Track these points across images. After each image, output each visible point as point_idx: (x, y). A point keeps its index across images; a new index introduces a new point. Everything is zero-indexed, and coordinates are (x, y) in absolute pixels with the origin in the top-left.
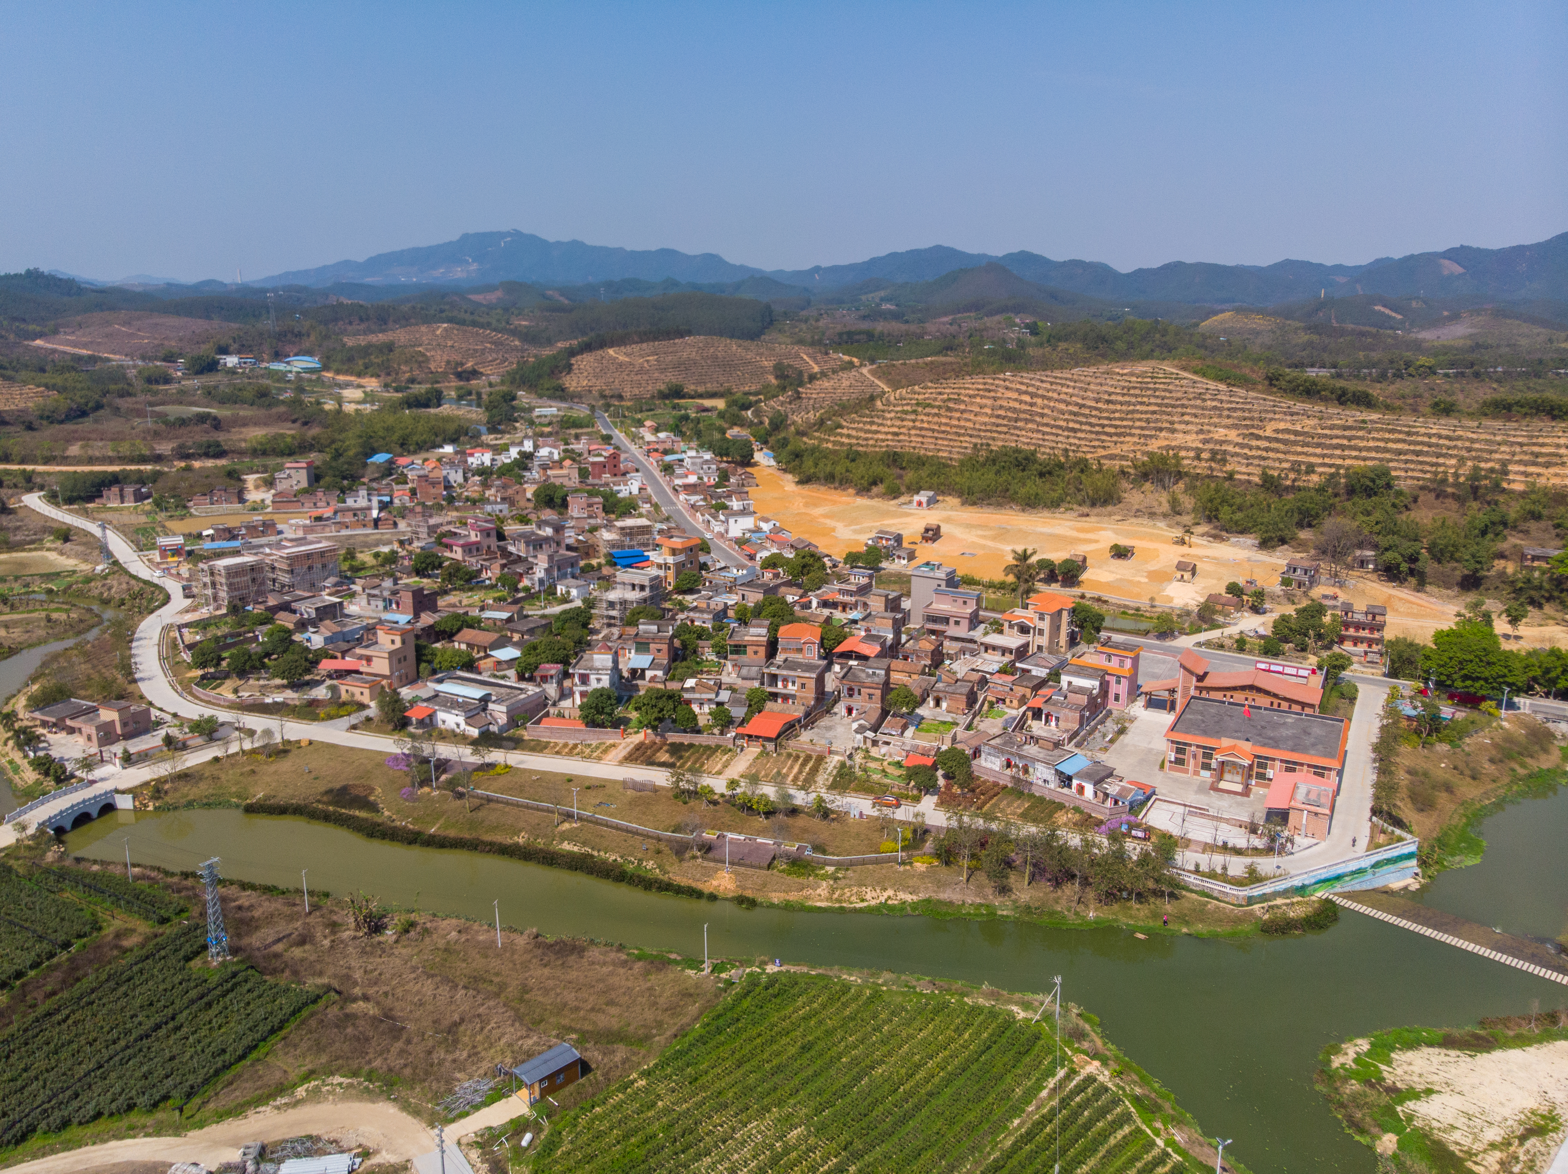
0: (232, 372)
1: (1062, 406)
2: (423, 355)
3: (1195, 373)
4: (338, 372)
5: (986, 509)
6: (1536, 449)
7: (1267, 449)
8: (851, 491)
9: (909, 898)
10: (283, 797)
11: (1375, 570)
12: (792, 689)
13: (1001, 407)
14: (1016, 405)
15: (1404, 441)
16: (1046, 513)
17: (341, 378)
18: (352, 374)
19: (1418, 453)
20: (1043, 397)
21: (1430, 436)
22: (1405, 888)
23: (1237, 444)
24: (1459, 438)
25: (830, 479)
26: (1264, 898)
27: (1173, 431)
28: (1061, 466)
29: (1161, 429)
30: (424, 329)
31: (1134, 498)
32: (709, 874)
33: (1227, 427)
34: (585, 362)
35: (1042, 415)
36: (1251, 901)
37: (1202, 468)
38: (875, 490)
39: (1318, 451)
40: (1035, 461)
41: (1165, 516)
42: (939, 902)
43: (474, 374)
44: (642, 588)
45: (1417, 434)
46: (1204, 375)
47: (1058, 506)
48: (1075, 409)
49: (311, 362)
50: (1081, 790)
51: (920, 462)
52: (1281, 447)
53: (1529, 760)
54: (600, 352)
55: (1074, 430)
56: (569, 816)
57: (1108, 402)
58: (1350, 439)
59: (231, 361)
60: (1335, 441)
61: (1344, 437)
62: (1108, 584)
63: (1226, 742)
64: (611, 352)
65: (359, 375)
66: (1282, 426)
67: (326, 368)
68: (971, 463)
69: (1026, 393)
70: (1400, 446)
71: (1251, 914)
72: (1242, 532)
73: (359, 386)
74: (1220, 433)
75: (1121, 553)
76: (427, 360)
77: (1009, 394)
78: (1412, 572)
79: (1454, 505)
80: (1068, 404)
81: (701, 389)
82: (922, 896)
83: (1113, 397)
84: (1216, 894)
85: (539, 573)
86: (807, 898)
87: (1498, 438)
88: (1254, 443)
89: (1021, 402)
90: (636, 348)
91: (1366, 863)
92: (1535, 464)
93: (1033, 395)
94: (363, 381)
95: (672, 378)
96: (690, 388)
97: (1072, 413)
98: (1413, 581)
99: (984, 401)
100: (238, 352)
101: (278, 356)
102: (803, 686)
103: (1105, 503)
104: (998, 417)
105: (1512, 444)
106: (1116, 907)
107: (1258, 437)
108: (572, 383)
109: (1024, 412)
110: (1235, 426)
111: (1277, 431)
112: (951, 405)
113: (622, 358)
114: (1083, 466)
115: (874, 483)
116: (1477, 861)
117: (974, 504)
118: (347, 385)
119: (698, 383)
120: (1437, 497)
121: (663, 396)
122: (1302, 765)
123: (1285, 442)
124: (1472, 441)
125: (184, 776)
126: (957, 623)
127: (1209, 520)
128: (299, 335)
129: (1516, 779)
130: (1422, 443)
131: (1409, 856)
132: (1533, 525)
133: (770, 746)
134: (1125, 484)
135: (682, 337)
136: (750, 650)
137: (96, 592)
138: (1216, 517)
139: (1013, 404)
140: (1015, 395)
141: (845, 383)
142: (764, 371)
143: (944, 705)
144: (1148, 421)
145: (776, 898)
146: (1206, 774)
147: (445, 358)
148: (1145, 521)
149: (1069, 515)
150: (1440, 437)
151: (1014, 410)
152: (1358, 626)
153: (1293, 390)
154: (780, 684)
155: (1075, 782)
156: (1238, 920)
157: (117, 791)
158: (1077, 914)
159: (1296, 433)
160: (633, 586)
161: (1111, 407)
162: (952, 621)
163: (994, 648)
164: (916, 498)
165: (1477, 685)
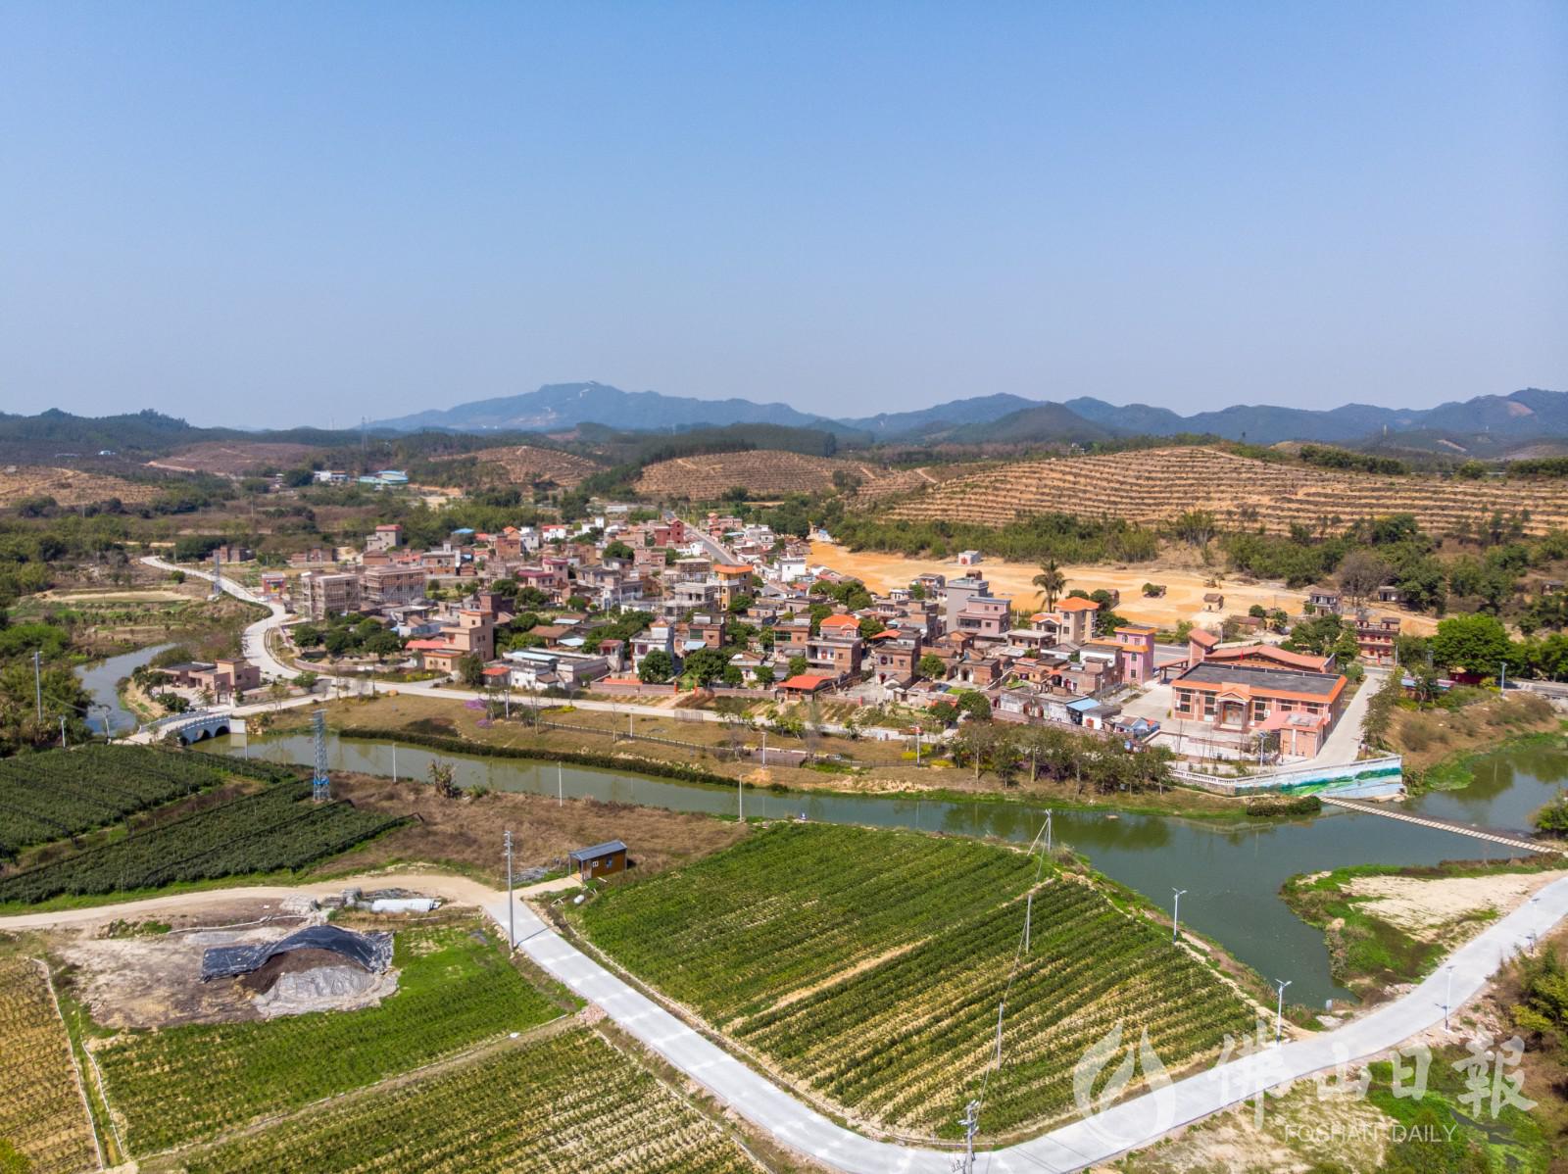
0: (325, 485)
1: (1105, 484)
2: (504, 468)
3: (1233, 453)
4: (423, 483)
5: (1027, 565)
6: (1559, 502)
7: (1298, 510)
8: (900, 555)
9: (925, 788)
10: (373, 726)
11: (1397, 602)
12: (830, 660)
13: (1046, 486)
14: (1061, 484)
15: (1430, 498)
16: (1085, 567)
17: (426, 489)
18: (436, 485)
19: (1443, 508)
20: (1086, 476)
21: (1455, 494)
22: (1391, 800)
23: (1269, 507)
24: (1484, 495)
25: (881, 546)
26: (1250, 791)
27: (1209, 499)
28: (1099, 528)
29: (1198, 498)
30: (504, 450)
31: (1170, 555)
32: (747, 770)
33: (1261, 493)
34: (656, 470)
35: (1085, 492)
37: (1233, 526)
38: (923, 553)
39: (1348, 509)
40: (1075, 525)
41: (1199, 567)
42: (953, 791)
43: (551, 484)
44: (698, 596)
45: (1444, 492)
46: (1241, 454)
47: (1097, 561)
48: (1117, 486)
49: (400, 476)
50: (1090, 723)
51: (967, 529)
52: (1312, 507)
53: (1526, 726)
54: (669, 462)
55: (1115, 503)
56: (625, 736)
57: (1148, 479)
58: (1378, 499)
59: (325, 476)
60: (1363, 501)
61: (1372, 497)
62: (1139, 614)
64: (680, 461)
65: (443, 486)
66: (1313, 490)
67: (411, 480)
68: (1013, 529)
69: (1070, 473)
70: (1426, 503)
71: (1239, 802)
72: (1272, 577)
73: (442, 494)
74: (1253, 499)
75: (1153, 592)
76: (508, 472)
77: (1054, 475)
78: (1432, 603)
79: (1477, 550)
80: (1109, 481)
81: (763, 493)
82: (937, 787)
83: (1154, 475)
84: (1207, 787)
85: (606, 595)
86: (835, 787)
87: (1523, 494)
88: (1286, 505)
89: (1064, 481)
90: (703, 458)
91: (1351, 772)
92: (1559, 514)
93: (1076, 475)
94: (445, 491)
95: (736, 483)
96: (753, 492)
97: (1112, 489)
98: (1434, 609)
99: (1029, 481)
100: (331, 469)
101: (366, 472)
102: (840, 655)
103: (1142, 558)
104: (1043, 494)
105: (1536, 498)
106: (1114, 796)
107: (1290, 501)
108: (641, 488)
109: (1068, 489)
110: (1268, 493)
111: (1308, 495)
112: (998, 485)
113: (690, 466)
114: (1121, 526)
115: (922, 548)
116: (1465, 786)
117: (1016, 561)
118: (432, 493)
119: (761, 488)
120: (1461, 543)
121: (727, 498)
123: (1316, 504)
124: (1497, 496)
125: (289, 711)
126: (988, 625)
127: (1241, 568)
128: (388, 455)
129: (1511, 737)
130: (1448, 500)
131: (1394, 772)
132: (1554, 564)
133: (808, 698)
134: (1163, 542)
135: (747, 450)
136: (794, 636)
137: (208, 614)
138: (1247, 566)
139: (1056, 483)
140: (1060, 476)
141: (900, 480)
142: (824, 479)
143: (971, 677)
144: (1186, 493)
145: (806, 787)
146: (1209, 719)
147: (524, 470)
148: (1179, 572)
149: (1107, 568)
150: (1465, 494)
151: (1058, 488)
152: (1374, 635)
153: (1326, 464)
154: (819, 655)
155: (1085, 718)
156: (1226, 807)
157: (232, 717)
158: (1077, 801)
159: (1326, 496)
160: (690, 596)
161: (1151, 482)
162: (983, 623)
163: (1021, 640)
164: (961, 556)
165: (1477, 662)
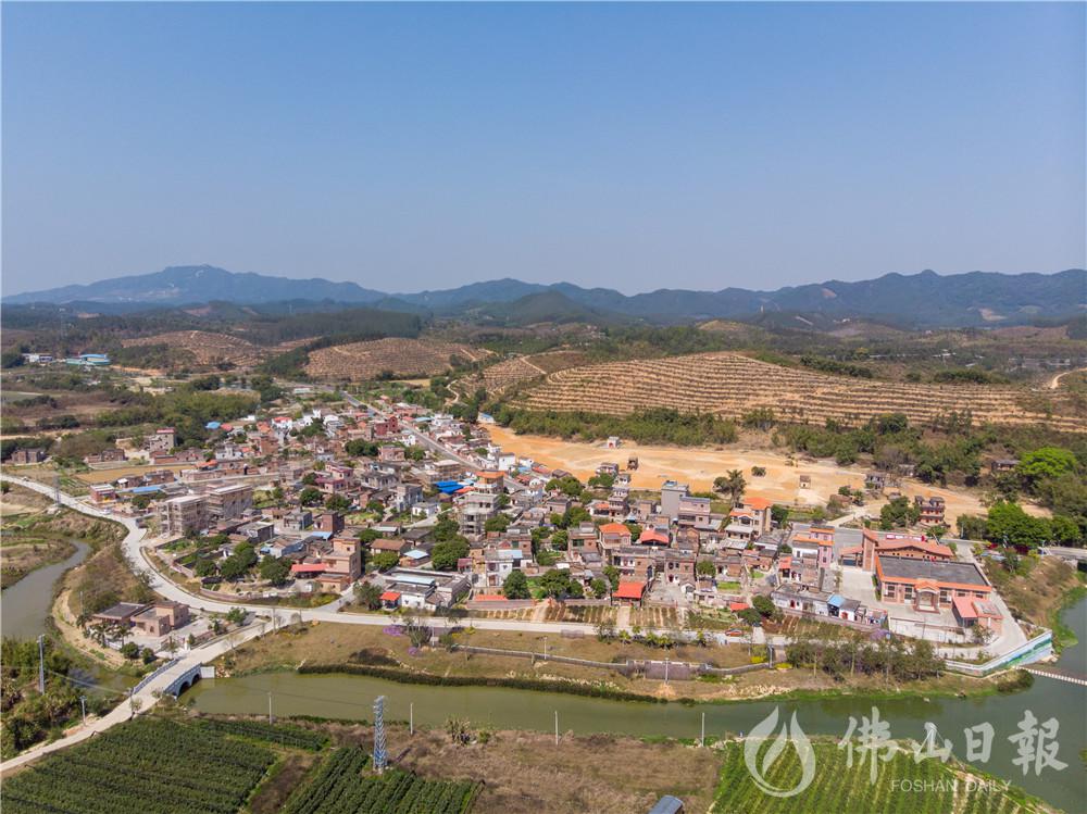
0: (36, 365)
1: (679, 381)
2: (191, 352)
3: (757, 359)
4: (125, 365)
5: (655, 447)
6: (979, 401)
7: (821, 405)
8: (558, 438)
9: (786, 690)
10: (321, 661)
11: (914, 477)
13: (639, 382)
14: (649, 381)
15: (902, 398)
16: (695, 449)
17: (128, 369)
18: (136, 367)
19: (913, 405)
20: (664, 375)
21: (917, 395)
22: (1050, 661)
23: (801, 403)
24: (933, 396)
25: (541, 431)
26: (991, 671)
27: (758, 395)
28: (694, 418)
29: (749, 394)
30: (180, 334)
31: (747, 437)
32: (656, 687)
33: (791, 392)
34: (317, 356)
35: (668, 387)
36: (985, 673)
37: (787, 417)
38: (574, 437)
39: (853, 405)
40: (677, 416)
41: (771, 448)
42: (805, 690)
43: (231, 365)
44: (488, 505)
45: (908, 393)
46: (763, 360)
47: (701, 444)
48: (688, 383)
49: (103, 359)
50: (845, 615)
51: (600, 418)
52: (830, 403)
53: (1066, 583)
54: (328, 349)
55: (692, 396)
56: (539, 658)
57: (708, 378)
58: (870, 397)
59: (33, 358)
60: (861, 399)
61: (866, 396)
62: (760, 492)
63: (920, 581)
64: (336, 349)
65: (143, 367)
66: (825, 390)
67: (114, 362)
68: (633, 418)
69: (652, 373)
70: (900, 401)
71: (987, 681)
72: (825, 456)
73: (146, 375)
74: (788, 396)
75: (759, 472)
76: (195, 356)
77: (642, 374)
78: (938, 478)
79: (945, 436)
80: (682, 379)
81: (405, 373)
82: (793, 688)
83: (710, 375)
84: (963, 671)
85: (399, 500)
86: (725, 695)
87: (955, 395)
88: (812, 401)
89: (651, 379)
90: (354, 345)
91: (1031, 647)
92: (981, 410)
93: (658, 374)
94: (149, 371)
95: (384, 366)
96: (397, 373)
97: (685, 385)
98: (938, 482)
99: (627, 378)
100: (37, 351)
101: (68, 354)
102: (639, 563)
103: (730, 441)
104: (639, 388)
105: (964, 398)
106: (910, 684)
107: (814, 398)
108: (311, 371)
109: (655, 385)
110: (796, 391)
111: (823, 393)
112: (606, 381)
113: (345, 353)
114: (709, 418)
115: (573, 433)
116: (1076, 642)
117: (646, 444)
118: (137, 375)
119: (401, 370)
120: (934, 431)
121: (380, 378)
122: (968, 591)
123: (832, 400)
124: (942, 397)
125: (241, 651)
126: (701, 519)
127: (800, 450)
128: (84, 339)
129: (1065, 595)
130: (913, 399)
131: (1047, 642)
132: (991, 446)
133: (638, 604)
134: (739, 428)
135: (381, 338)
136: (586, 542)
138: (805, 448)
139: (645, 380)
140: (646, 374)
141: (514, 368)
142: (443, 361)
143: (725, 571)
144: (738, 389)
145: (705, 697)
146: (908, 602)
147: (208, 355)
148: (758, 451)
149: (709, 449)
150: (922, 395)
151: (648, 384)
152: (929, 510)
153: (822, 369)
155: (841, 612)
156: (982, 686)
157: (202, 665)
158: (889, 690)
159: (837, 395)
160: (481, 505)
161: (710, 381)
162: (697, 518)
163: (735, 534)
164: (609, 441)
165: (1026, 539)
